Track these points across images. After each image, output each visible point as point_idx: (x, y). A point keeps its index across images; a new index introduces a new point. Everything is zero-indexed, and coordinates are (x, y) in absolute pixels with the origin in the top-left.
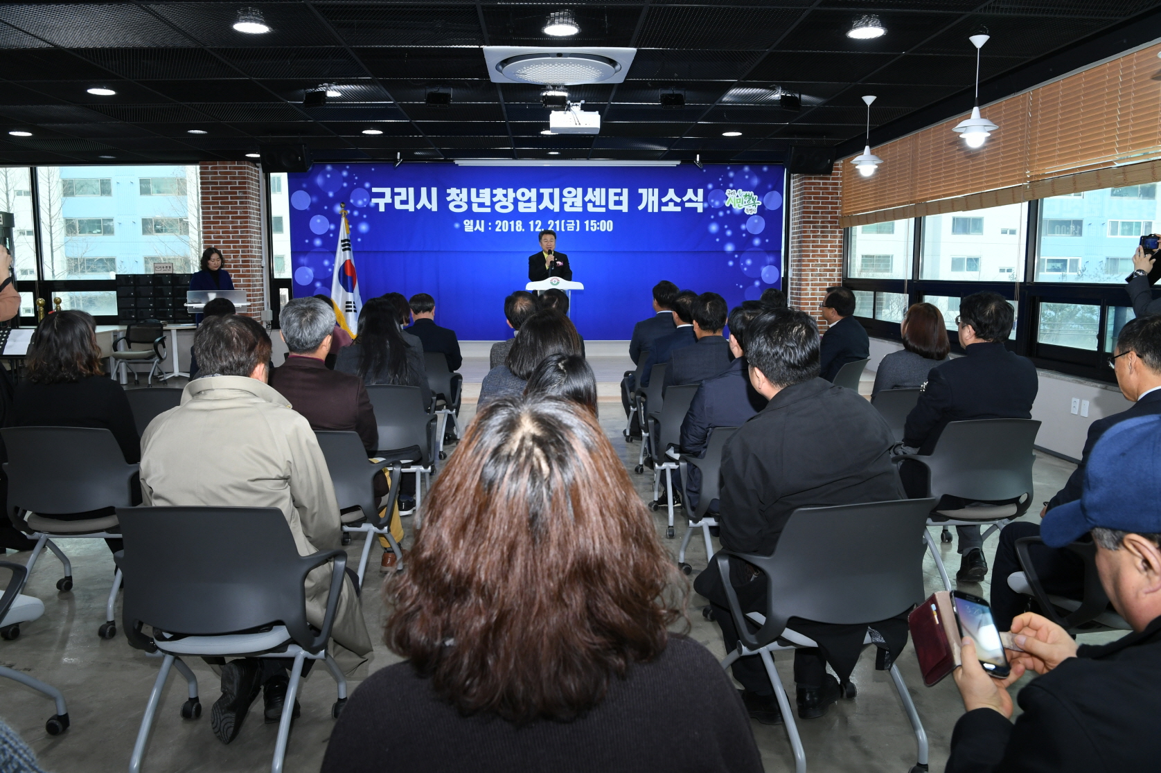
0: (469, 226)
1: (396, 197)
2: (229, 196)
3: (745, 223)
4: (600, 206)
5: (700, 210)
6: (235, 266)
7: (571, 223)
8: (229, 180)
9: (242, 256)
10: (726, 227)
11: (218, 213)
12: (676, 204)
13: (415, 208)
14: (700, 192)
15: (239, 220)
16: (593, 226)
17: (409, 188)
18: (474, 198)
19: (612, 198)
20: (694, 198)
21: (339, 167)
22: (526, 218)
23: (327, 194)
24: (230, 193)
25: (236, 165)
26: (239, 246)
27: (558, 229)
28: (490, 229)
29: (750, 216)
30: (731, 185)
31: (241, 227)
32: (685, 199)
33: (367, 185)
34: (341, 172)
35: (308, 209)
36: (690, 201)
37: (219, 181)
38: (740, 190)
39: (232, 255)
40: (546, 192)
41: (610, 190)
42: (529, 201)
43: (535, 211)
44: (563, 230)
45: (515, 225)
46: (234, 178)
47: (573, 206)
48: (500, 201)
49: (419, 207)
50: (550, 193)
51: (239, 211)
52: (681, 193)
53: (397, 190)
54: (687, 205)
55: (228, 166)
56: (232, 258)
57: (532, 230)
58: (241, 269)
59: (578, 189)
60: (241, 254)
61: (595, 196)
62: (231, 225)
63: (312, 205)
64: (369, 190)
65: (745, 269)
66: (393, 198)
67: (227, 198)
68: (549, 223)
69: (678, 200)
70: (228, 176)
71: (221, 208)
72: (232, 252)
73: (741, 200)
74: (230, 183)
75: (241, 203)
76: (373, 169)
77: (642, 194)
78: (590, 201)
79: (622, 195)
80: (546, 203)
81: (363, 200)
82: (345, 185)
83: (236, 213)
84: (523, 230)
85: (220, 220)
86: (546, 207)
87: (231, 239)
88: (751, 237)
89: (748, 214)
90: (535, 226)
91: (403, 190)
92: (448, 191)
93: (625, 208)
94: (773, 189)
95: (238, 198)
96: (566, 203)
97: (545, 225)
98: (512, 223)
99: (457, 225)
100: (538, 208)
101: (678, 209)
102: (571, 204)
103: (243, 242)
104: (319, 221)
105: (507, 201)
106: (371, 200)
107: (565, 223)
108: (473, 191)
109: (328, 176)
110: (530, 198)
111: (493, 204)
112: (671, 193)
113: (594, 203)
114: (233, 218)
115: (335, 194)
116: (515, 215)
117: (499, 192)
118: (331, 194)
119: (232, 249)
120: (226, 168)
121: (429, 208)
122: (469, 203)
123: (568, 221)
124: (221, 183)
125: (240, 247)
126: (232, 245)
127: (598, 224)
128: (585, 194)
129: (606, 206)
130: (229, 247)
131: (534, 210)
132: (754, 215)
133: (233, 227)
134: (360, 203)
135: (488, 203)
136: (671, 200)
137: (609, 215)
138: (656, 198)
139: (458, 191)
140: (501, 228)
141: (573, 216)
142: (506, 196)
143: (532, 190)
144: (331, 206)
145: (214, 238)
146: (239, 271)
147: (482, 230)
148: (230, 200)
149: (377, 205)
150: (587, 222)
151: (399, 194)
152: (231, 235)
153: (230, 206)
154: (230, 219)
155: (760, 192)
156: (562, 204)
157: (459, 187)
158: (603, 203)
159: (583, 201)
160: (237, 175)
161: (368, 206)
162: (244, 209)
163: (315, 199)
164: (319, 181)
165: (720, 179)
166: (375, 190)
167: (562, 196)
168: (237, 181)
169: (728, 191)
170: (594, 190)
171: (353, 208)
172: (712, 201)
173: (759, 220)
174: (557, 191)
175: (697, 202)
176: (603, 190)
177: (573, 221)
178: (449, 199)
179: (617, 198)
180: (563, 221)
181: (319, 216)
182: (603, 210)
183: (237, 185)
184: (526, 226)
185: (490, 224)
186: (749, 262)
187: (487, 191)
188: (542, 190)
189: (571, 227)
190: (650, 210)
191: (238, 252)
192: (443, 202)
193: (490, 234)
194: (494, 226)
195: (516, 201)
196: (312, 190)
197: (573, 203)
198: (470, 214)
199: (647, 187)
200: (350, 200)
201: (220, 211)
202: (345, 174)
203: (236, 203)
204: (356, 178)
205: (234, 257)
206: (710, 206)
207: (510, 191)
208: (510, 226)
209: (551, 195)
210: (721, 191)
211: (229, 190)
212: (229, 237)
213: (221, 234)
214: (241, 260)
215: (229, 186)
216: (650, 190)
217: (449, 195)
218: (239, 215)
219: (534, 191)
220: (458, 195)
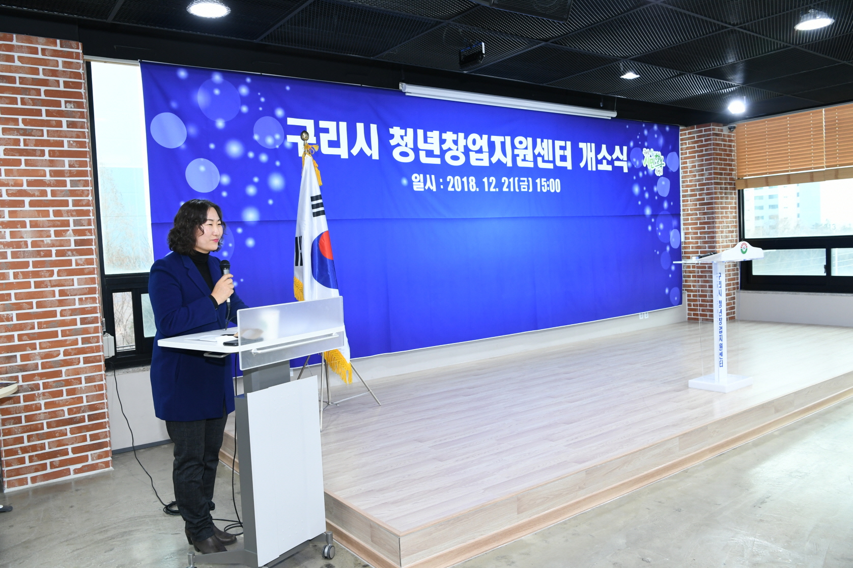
0: (418, 183)
1: (322, 135)
2: (44, 109)
3: (656, 184)
4: (548, 162)
5: (626, 170)
6: (59, 253)
7: (524, 181)
8: (41, 76)
9: (76, 232)
10: (645, 188)
11: (17, 142)
12: (609, 163)
13: (350, 154)
14: (625, 148)
15: (66, 160)
16: (544, 186)
17: (341, 123)
18: (421, 144)
19: (559, 153)
20: (621, 157)
21: (234, 79)
22: (479, 173)
23: (213, 123)
24: (44, 103)
25: (58, 48)
26: (68, 211)
27: (512, 190)
28: (442, 187)
29: (659, 177)
30: (646, 144)
31: (71, 174)
32: (614, 156)
33: (280, 113)
34: (237, 86)
35: (183, 147)
36: (618, 159)
37: (17, 76)
38: (652, 149)
39: (52, 230)
40: (497, 139)
41: (556, 142)
42: (480, 151)
43: (488, 165)
44: (517, 190)
45: (468, 183)
46: (54, 73)
47: (524, 160)
48: (450, 149)
49: (355, 151)
50: (502, 142)
51: (65, 140)
52: (611, 151)
53: (323, 124)
54: (617, 164)
55: (40, 47)
56: (53, 237)
57: (486, 190)
58: (73, 259)
59: (528, 138)
60: (72, 227)
61: (543, 149)
62: (47, 169)
63: (189, 140)
64: (283, 121)
65: (660, 234)
66: (317, 135)
67: (39, 113)
68: (503, 181)
69: (609, 158)
70: (41, 68)
71: (25, 132)
72: (53, 224)
73: (653, 160)
74: (44, 83)
75: (70, 125)
76: (288, 88)
77: (582, 149)
78: (539, 155)
79: (566, 150)
80: (498, 155)
81: (273, 136)
82: (244, 109)
83: (61, 144)
84: (478, 190)
85: (23, 158)
86: (499, 160)
87: (49, 197)
88: (662, 199)
89: (657, 175)
90: (490, 184)
91: (331, 125)
92: (392, 131)
93: (568, 165)
94: (672, 150)
95: (62, 114)
96: (518, 155)
97: (499, 185)
98: (465, 179)
99: (405, 182)
100: (490, 162)
101: (609, 168)
102: (523, 158)
103: (76, 203)
104: (202, 169)
105: (457, 150)
106: (286, 138)
107: (519, 181)
108: (420, 132)
109: (217, 92)
110: (481, 147)
111: (443, 152)
112: (604, 151)
113: (543, 157)
114: (51, 154)
115: (227, 124)
116: (466, 170)
117: (449, 136)
118: (220, 124)
119: (52, 217)
120: (35, 51)
121: (369, 155)
122: (416, 150)
123: (522, 179)
124: (22, 80)
125: (70, 213)
126: (51, 209)
127: (548, 182)
128: (534, 145)
129: (554, 162)
130: (47, 214)
131: (486, 163)
132: (661, 176)
133: (54, 173)
134: (270, 141)
135: (437, 152)
136: (604, 158)
137: (558, 172)
138: (593, 154)
139: (402, 132)
140: (453, 186)
141: (525, 172)
142: (455, 142)
143: (484, 136)
144: (221, 146)
145: (8, 195)
146: (69, 263)
147: (434, 188)
148: (44, 117)
149: (295, 145)
150: (538, 181)
151: (326, 131)
152: (49, 189)
153: (45, 129)
154: (47, 157)
155: (665, 153)
156: (514, 157)
157: (404, 127)
158: (551, 159)
159: (534, 153)
160: (60, 68)
161: (282, 146)
162: (78, 137)
163: (193, 130)
164: (201, 98)
165: (638, 137)
166: (291, 121)
167: (513, 147)
168: (61, 80)
169: (644, 149)
170: (542, 141)
171: (259, 148)
172: (634, 160)
173: (666, 182)
174: (508, 139)
175: (622, 161)
176: (550, 141)
177: (525, 179)
178: (393, 142)
179: (562, 152)
180: (516, 179)
181: (202, 159)
182: (550, 166)
183: (62, 88)
184: (480, 184)
185: (441, 180)
186: (661, 226)
187: (435, 134)
188: (493, 138)
189: (524, 187)
190: (589, 169)
191: (66, 224)
192: (386, 147)
193: (442, 193)
194: (446, 184)
195: (467, 151)
196: (187, 114)
197: (525, 155)
198: (417, 166)
199: (586, 142)
200: (252, 134)
201: (22, 138)
202: (244, 91)
203: (59, 124)
204: (263, 100)
205: (57, 234)
206: (633, 166)
207: (461, 135)
208: (463, 183)
209: (503, 144)
210: (639, 149)
211: (43, 97)
212: (44, 193)
213: (25, 187)
214: (72, 239)
215: (43, 89)
216: (589, 144)
217: (392, 136)
218: (66, 148)
219: (485, 137)
220: (402, 137)
